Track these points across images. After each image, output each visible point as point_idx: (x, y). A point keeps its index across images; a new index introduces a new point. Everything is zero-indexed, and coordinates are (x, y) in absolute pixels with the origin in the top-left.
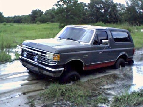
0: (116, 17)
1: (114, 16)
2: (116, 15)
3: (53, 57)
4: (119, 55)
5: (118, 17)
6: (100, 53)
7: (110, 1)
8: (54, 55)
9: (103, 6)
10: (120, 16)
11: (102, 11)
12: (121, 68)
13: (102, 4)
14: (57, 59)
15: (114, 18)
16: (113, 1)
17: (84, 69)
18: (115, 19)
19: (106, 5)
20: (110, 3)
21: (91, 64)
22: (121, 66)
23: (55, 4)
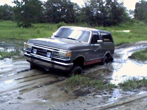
0: (73, 17)
1: (71, 16)
2: (73, 15)
3: (67, 54)
4: (105, 53)
5: (75, 17)
6: (95, 51)
7: (67, 1)
8: (67, 52)
9: (60, 5)
10: (77, 16)
11: (59, 10)
12: (105, 64)
13: (59, 3)
14: (70, 55)
15: (71, 18)
16: (71, 1)
17: (84, 64)
18: (73, 19)
19: (64, 5)
20: (68, 3)
21: (90, 60)
22: (105, 63)
23: (14, 1)
